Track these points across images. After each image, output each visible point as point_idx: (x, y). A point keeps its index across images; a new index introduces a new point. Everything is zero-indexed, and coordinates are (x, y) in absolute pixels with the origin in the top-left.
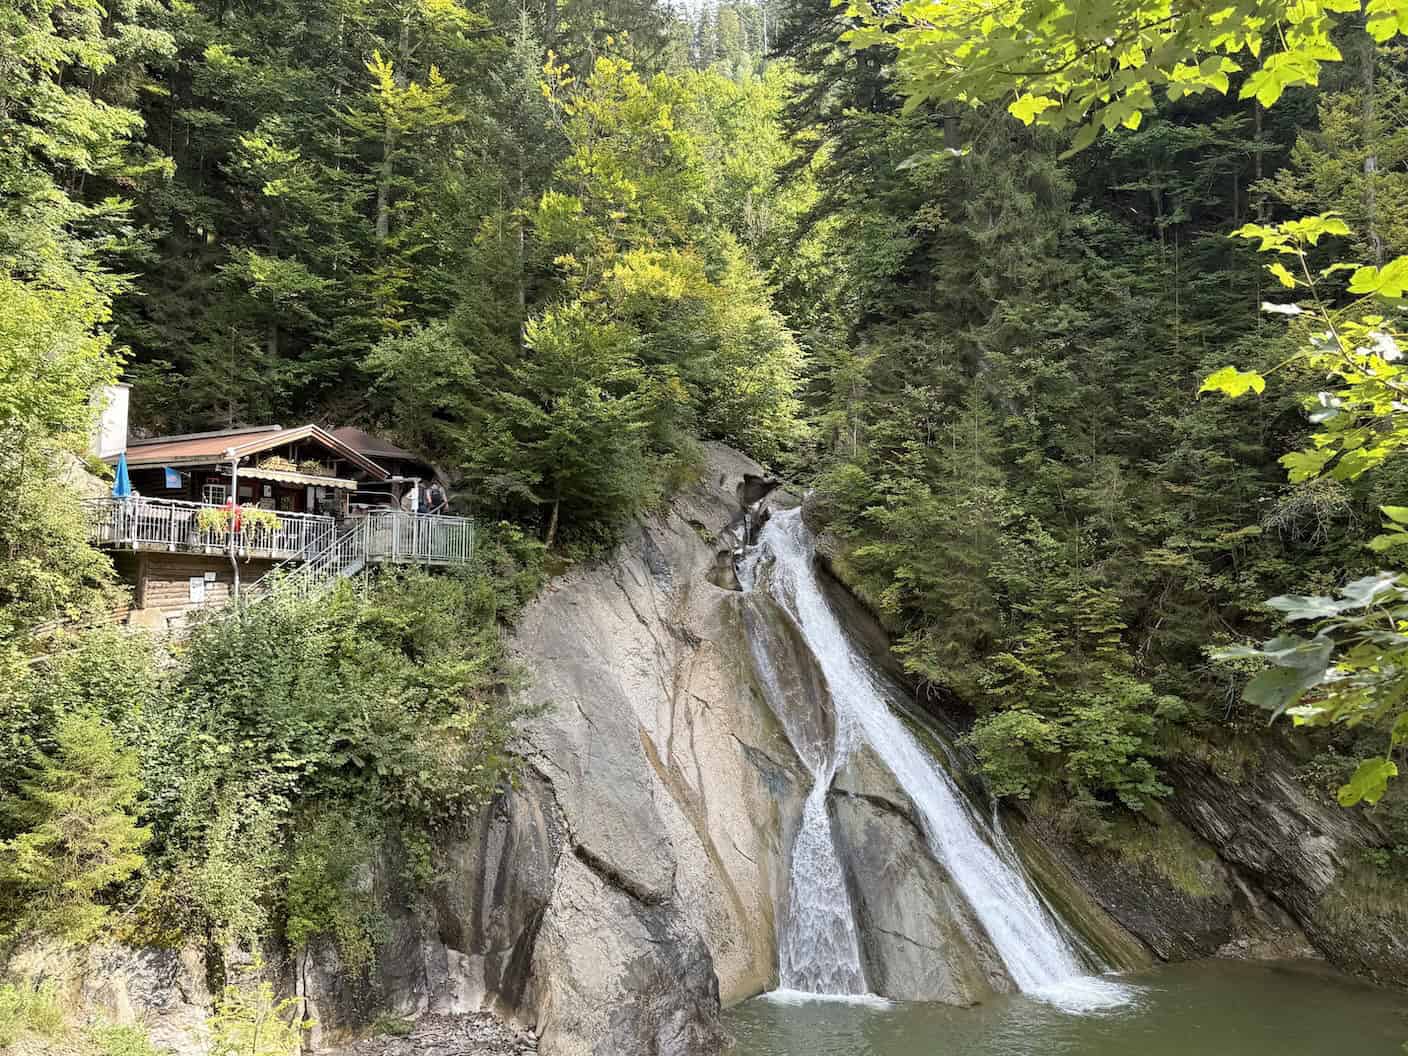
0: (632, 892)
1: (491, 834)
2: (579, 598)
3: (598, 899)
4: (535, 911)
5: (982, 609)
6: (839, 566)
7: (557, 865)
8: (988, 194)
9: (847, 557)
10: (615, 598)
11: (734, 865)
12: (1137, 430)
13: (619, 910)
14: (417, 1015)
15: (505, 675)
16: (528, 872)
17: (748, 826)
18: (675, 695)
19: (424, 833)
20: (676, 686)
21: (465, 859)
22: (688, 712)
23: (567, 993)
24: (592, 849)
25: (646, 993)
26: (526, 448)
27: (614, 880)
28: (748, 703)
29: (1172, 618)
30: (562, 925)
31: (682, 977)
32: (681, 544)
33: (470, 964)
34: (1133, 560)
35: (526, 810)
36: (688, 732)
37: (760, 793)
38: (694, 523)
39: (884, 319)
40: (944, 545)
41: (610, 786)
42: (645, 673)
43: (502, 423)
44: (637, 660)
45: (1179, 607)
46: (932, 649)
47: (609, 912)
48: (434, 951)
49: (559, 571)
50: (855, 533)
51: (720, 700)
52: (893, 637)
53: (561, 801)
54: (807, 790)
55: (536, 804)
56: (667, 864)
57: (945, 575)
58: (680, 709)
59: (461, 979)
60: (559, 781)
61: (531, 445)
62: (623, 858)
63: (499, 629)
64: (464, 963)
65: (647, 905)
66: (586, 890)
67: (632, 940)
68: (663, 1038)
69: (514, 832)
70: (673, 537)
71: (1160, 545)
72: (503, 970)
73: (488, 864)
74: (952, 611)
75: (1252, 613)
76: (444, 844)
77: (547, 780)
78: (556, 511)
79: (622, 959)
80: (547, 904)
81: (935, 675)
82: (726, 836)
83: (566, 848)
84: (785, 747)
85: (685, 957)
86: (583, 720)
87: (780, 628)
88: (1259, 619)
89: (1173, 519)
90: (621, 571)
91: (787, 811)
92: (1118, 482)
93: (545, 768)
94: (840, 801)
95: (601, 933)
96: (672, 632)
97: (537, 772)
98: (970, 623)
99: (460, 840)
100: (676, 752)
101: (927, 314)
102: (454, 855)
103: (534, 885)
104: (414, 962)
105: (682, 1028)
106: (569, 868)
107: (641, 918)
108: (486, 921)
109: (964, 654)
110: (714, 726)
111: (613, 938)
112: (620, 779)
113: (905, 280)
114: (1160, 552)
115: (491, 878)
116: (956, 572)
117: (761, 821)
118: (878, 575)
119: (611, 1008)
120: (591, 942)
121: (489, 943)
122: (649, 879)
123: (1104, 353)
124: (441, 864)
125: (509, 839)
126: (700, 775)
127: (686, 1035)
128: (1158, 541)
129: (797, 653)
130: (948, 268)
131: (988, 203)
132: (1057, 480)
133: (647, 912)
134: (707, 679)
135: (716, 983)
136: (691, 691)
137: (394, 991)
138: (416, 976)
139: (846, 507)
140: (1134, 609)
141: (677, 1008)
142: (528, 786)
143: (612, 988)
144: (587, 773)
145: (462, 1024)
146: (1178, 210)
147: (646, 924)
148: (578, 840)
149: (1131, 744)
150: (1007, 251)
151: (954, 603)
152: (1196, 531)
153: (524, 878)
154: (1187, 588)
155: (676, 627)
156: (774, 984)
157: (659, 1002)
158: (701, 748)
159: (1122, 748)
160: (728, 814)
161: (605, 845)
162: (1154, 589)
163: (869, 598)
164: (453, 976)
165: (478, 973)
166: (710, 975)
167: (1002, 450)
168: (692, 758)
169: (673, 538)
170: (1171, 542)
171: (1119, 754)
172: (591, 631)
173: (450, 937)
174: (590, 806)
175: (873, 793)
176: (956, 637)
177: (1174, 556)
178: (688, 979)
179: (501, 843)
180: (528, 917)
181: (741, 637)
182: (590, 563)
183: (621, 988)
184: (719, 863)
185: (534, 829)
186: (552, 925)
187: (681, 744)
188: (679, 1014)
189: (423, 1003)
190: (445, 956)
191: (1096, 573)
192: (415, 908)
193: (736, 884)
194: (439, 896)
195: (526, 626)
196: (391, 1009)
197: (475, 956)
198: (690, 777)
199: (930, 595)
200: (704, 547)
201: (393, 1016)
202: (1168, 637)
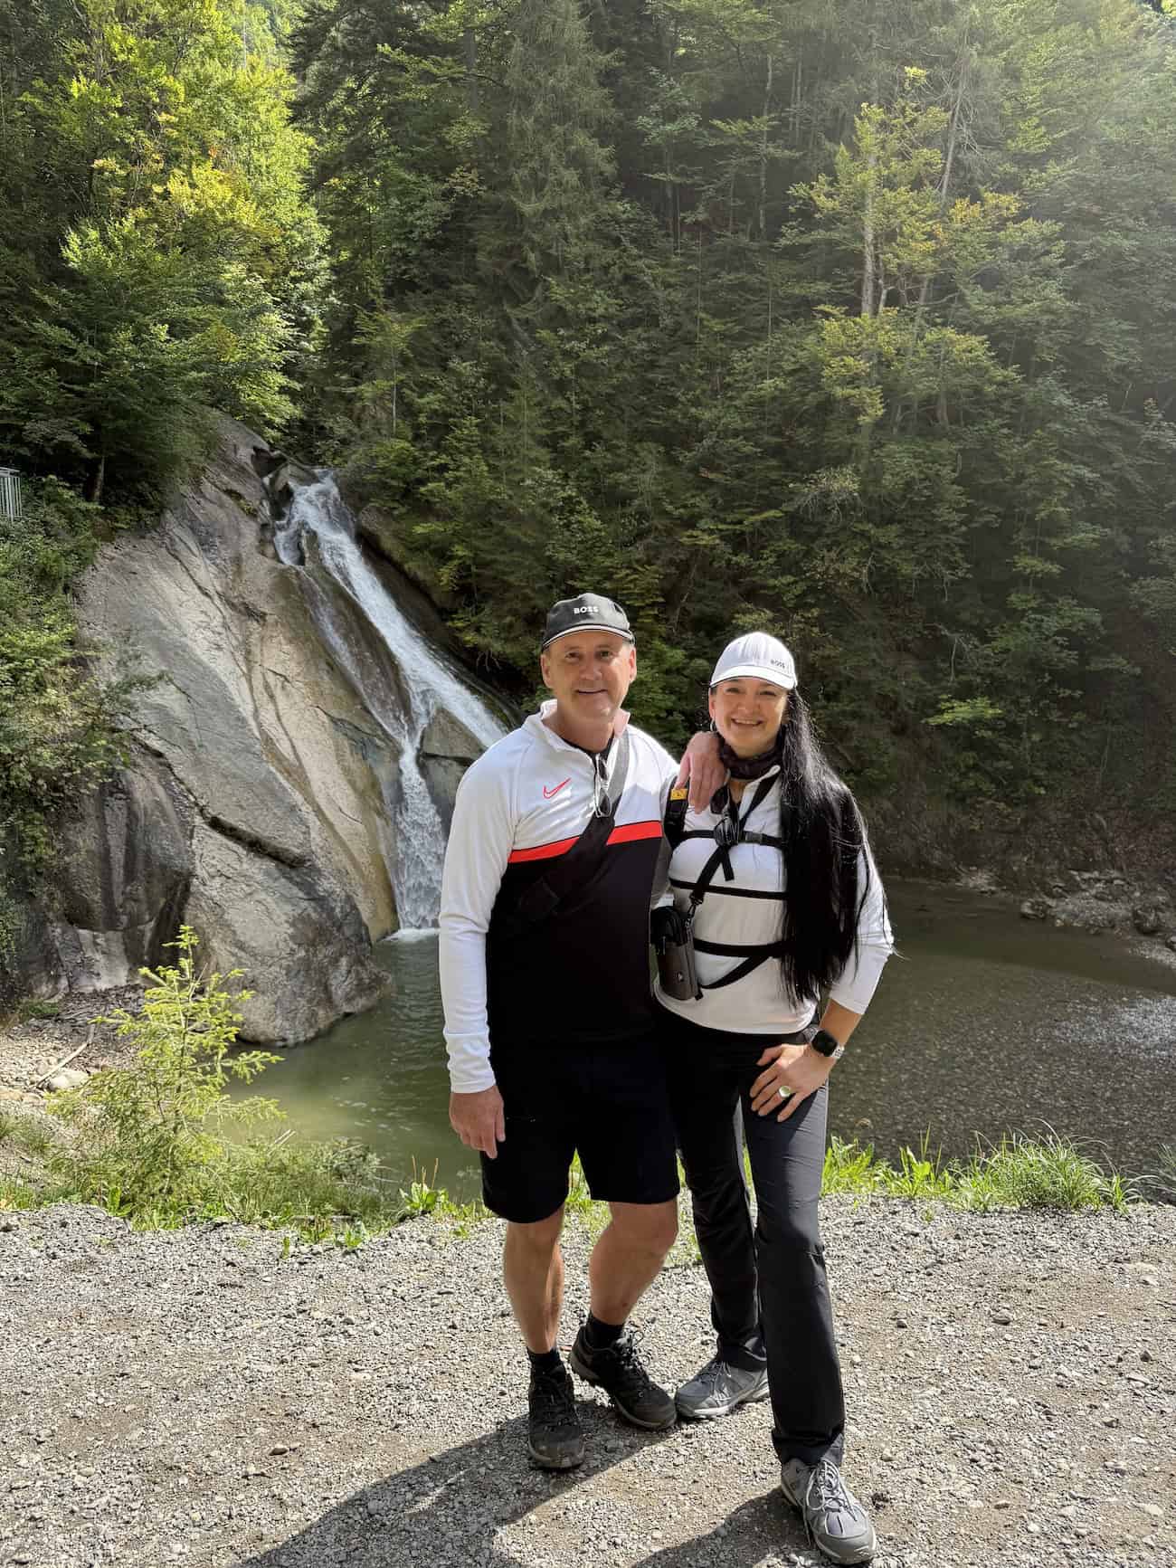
0: (277, 856)
1: (108, 812)
2: (136, 566)
3: (245, 866)
4: (176, 884)
5: (537, 586)
6: (388, 543)
7: (191, 837)
8: (534, 164)
9: (396, 535)
10: (173, 569)
11: (342, 827)
12: (666, 420)
13: (267, 873)
14: (59, 997)
15: (85, 648)
16: (163, 846)
17: (349, 791)
18: (250, 670)
19: (38, 815)
20: (248, 661)
21: (85, 839)
22: (267, 687)
23: (234, 955)
24: (229, 819)
25: (313, 945)
26: (71, 391)
27: (256, 846)
28: (326, 678)
29: (701, 592)
30: (214, 893)
31: (339, 928)
32: (221, 514)
33: (107, 940)
34: (669, 541)
35: (144, 787)
36: (271, 706)
37: (352, 762)
38: (230, 493)
39: (420, 287)
40: (502, 523)
41: (229, 759)
42: (219, 648)
43: (32, 359)
44: (209, 634)
45: (708, 583)
46: (491, 625)
47: (260, 877)
48: (64, 932)
49: (110, 536)
50: (403, 510)
51: (299, 674)
52: (445, 613)
53: (181, 775)
54: (397, 753)
55: (154, 779)
56: (304, 829)
57: (503, 553)
58: (258, 682)
59: (98, 956)
60: (172, 755)
61: (76, 388)
62: (264, 826)
63: (69, 598)
64: (98, 941)
65: (292, 867)
66: (231, 859)
67: (288, 900)
68: (333, 982)
69: (135, 807)
70: (211, 506)
71: (693, 527)
72: (146, 944)
73: (112, 843)
74: (507, 587)
75: (765, 587)
76: (57, 825)
77: (159, 755)
78: (102, 468)
79: (284, 918)
80: (191, 874)
81: (497, 647)
82: (331, 801)
83: (198, 820)
84: (368, 718)
85: (338, 910)
86: (179, 695)
87: (341, 603)
88: (771, 593)
89: (701, 502)
90: (171, 539)
91: (383, 773)
92: (655, 467)
93: (155, 744)
94: (431, 763)
95: (257, 897)
96: (233, 606)
97: (147, 747)
98: (526, 598)
99: (74, 820)
100: (265, 727)
101: (466, 286)
102: (71, 836)
103: (171, 858)
104: (44, 945)
105: (349, 972)
106: (207, 839)
107: (290, 879)
108: (118, 898)
109: (520, 627)
110: (297, 699)
111: (269, 899)
112: (234, 751)
113: (441, 248)
114: (695, 533)
115: (118, 856)
116: (511, 551)
117: (360, 785)
118: (426, 553)
119: (284, 963)
120: (250, 906)
121: (124, 919)
122: (290, 842)
123: (637, 341)
124: (59, 846)
125: (132, 815)
126: (293, 747)
127: (352, 979)
128: (690, 523)
129: (361, 628)
130: (488, 240)
131: (534, 172)
132: (598, 463)
133: (293, 874)
134: (280, 655)
135: (367, 929)
136: (266, 665)
137: (30, 976)
138: (49, 961)
139: (394, 483)
140: (667, 585)
141: (341, 955)
142: (139, 761)
143: (282, 945)
144: (201, 746)
145: (112, 998)
146: (701, 209)
147: (297, 884)
148: (211, 812)
149: (669, 701)
150: (553, 227)
151: (511, 579)
152: (722, 515)
153: (159, 852)
154: (716, 565)
155: (235, 601)
156: (396, 928)
157: (324, 953)
158: (290, 719)
159: (662, 704)
160: (329, 779)
161: (241, 814)
162: (684, 567)
163: (421, 575)
164: (89, 954)
165: (117, 948)
166: (361, 923)
167: (549, 432)
168: (281, 730)
169: (209, 506)
170: (703, 524)
171: (660, 708)
172: (159, 603)
173: (77, 916)
174: (215, 779)
175: (460, 755)
176: (514, 613)
177: (706, 537)
178: (345, 928)
179: (123, 819)
180: (170, 890)
181: (306, 611)
182: (140, 530)
183: (291, 944)
184: (331, 826)
185: (158, 803)
186: (202, 894)
187: (268, 716)
188: (344, 961)
189: (64, 983)
190: (77, 937)
191: (638, 552)
192: (36, 891)
193: (349, 843)
194: (61, 878)
195: (90, 594)
196: (30, 992)
197: (110, 934)
198: (284, 747)
199: (487, 572)
200: (246, 518)
201: (35, 1001)
202: (696, 609)
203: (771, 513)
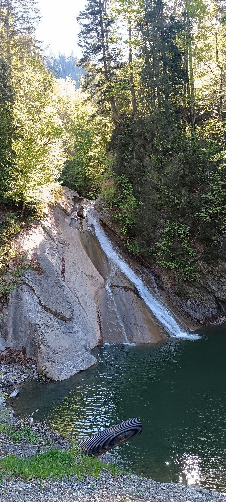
0: (62, 319)
2: (33, 233)
7: (38, 313)
10: (43, 233)
11: (86, 309)
13: (59, 324)
16: (30, 315)
17: (90, 297)
24: (49, 307)
27: (57, 315)
38: (63, 210)
41: (51, 288)
44: (52, 251)
47: (56, 325)
48: (1, 341)
51: (77, 261)
52: (124, 241)
53: (37, 294)
54: (105, 286)
58: (66, 264)
62: (59, 309)
77: (32, 287)
80: (36, 324)
82: (84, 300)
83: (40, 307)
93: (31, 284)
94: (115, 288)
97: (28, 285)
103: (32, 319)
106: (42, 313)
110: (77, 269)
111: (58, 332)
112: (53, 286)
117: (93, 295)
120: (52, 334)
122: (67, 314)
125: (22, 306)
133: (67, 324)
134: (73, 256)
136: (69, 259)
142: (25, 289)
148: (44, 305)
153: (28, 317)
155: (62, 241)
160: (84, 293)
161: (53, 305)
174: (46, 295)
175: (124, 285)
176: (144, 240)
184: (83, 308)
187: (67, 275)
198: (71, 284)
200: (67, 217)
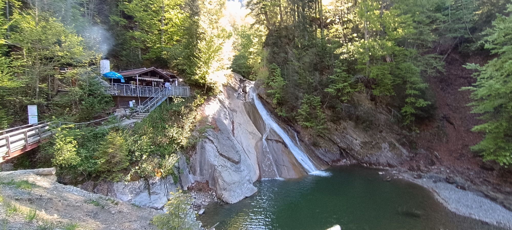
0: (233, 161)
3: (226, 163)
6: (263, 95)
13: (231, 165)
16: (210, 159)
17: (252, 147)
20: (233, 121)
21: (197, 158)
23: (223, 183)
24: (223, 153)
27: (229, 159)
36: (237, 130)
41: (225, 141)
42: (227, 118)
51: (243, 123)
52: (275, 109)
53: (216, 145)
56: (239, 156)
60: (214, 141)
62: (230, 155)
67: (235, 171)
74: (288, 102)
78: (206, 85)
80: (215, 166)
81: (285, 115)
82: (247, 149)
83: (218, 154)
85: (245, 173)
91: (259, 144)
93: (211, 138)
94: (269, 141)
106: (219, 158)
107: (235, 166)
108: (202, 170)
110: (242, 128)
111: (230, 171)
122: (236, 159)
134: (239, 119)
136: (237, 121)
142: (208, 142)
147: (237, 168)
155: (231, 109)
158: (241, 132)
160: (247, 145)
161: (226, 153)
163: (270, 102)
166: (250, 176)
168: (238, 135)
174: (222, 145)
175: (276, 139)
186: (217, 169)
197: (201, 177)
200: (235, 92)
203: (345, 84)
